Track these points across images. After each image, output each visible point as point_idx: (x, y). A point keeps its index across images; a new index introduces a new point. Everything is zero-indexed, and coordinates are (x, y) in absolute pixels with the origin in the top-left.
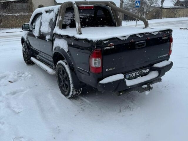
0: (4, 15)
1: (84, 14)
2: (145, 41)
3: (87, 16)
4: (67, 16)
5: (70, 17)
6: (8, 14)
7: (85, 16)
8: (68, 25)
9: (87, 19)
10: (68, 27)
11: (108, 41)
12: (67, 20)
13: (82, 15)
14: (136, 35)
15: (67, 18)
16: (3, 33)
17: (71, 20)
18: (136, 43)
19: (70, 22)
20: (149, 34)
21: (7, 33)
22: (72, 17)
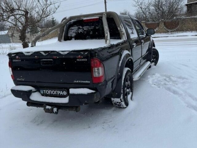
0: (181, 18)
1: (88, 27)
2: (52, 60)
3: (92, 28)
4: (73, 29)
5: (75, 30)
6: (187, 17)
7: (89, 29)
8: (74, 37)
9: (92, 32)
10: (73, 39)
11: (15, 55)
12: (73, 33)
13: (86, 28)
14: (40, 52)
15: (73, 31)
16: (174, 36)
17: (76, 32)
18: (41, 60)
19: (75, 35)
20: (56, 53)
21: (177, 36)
22: (77, 30)
